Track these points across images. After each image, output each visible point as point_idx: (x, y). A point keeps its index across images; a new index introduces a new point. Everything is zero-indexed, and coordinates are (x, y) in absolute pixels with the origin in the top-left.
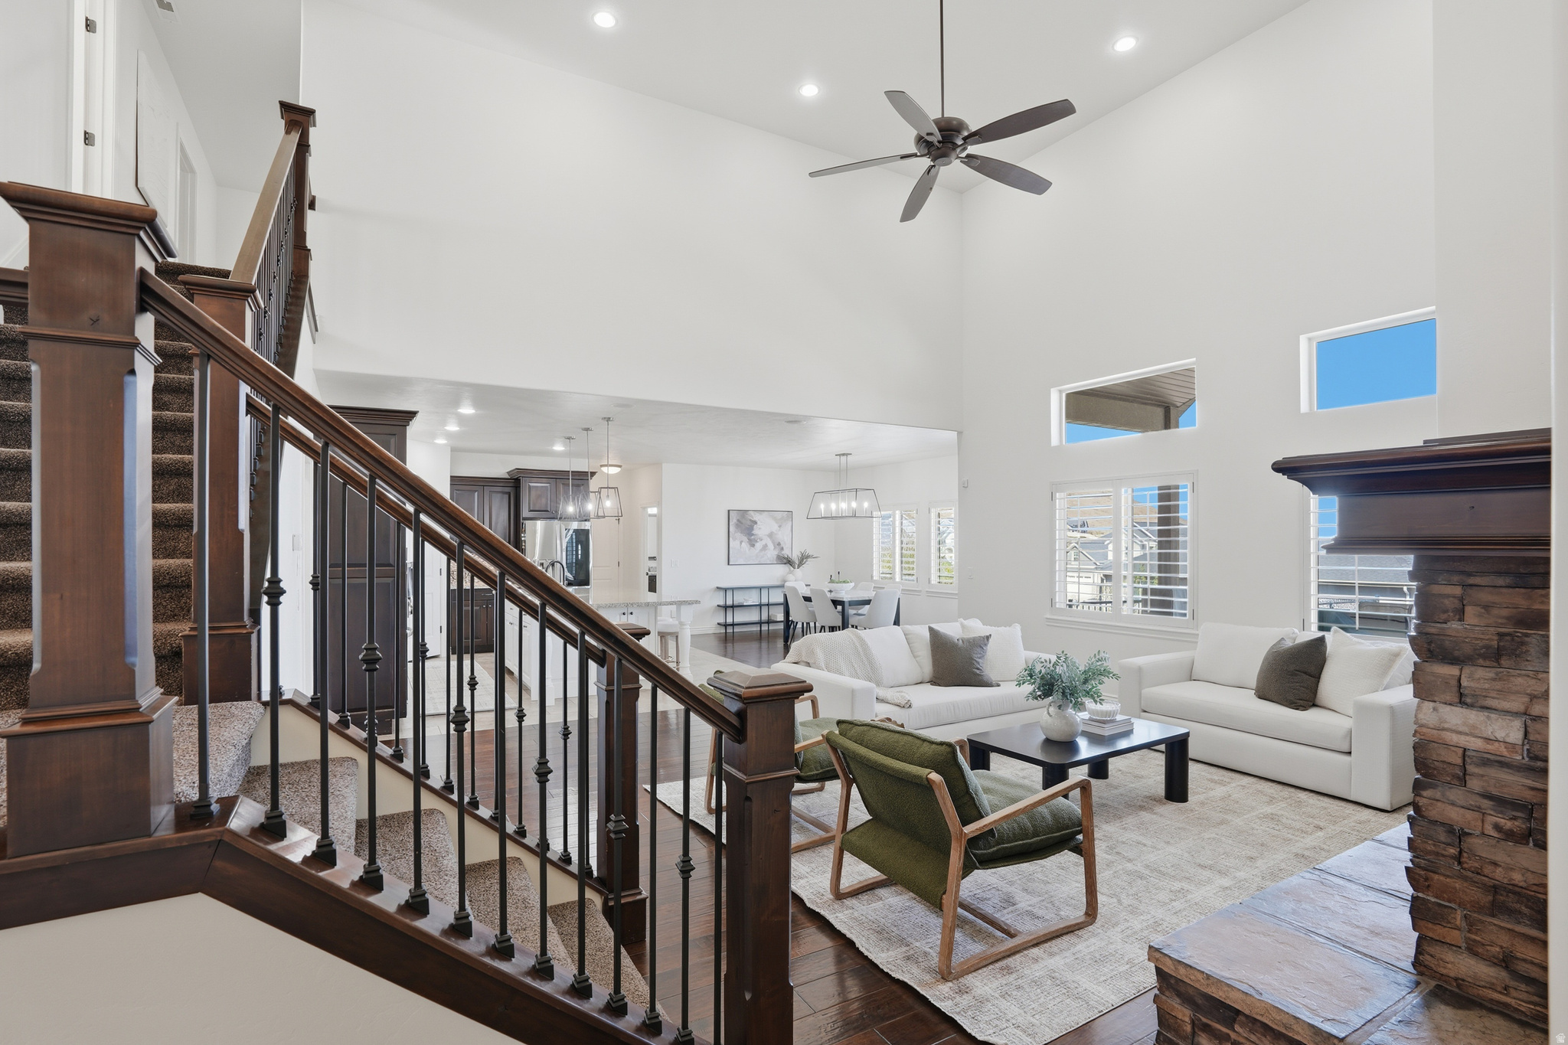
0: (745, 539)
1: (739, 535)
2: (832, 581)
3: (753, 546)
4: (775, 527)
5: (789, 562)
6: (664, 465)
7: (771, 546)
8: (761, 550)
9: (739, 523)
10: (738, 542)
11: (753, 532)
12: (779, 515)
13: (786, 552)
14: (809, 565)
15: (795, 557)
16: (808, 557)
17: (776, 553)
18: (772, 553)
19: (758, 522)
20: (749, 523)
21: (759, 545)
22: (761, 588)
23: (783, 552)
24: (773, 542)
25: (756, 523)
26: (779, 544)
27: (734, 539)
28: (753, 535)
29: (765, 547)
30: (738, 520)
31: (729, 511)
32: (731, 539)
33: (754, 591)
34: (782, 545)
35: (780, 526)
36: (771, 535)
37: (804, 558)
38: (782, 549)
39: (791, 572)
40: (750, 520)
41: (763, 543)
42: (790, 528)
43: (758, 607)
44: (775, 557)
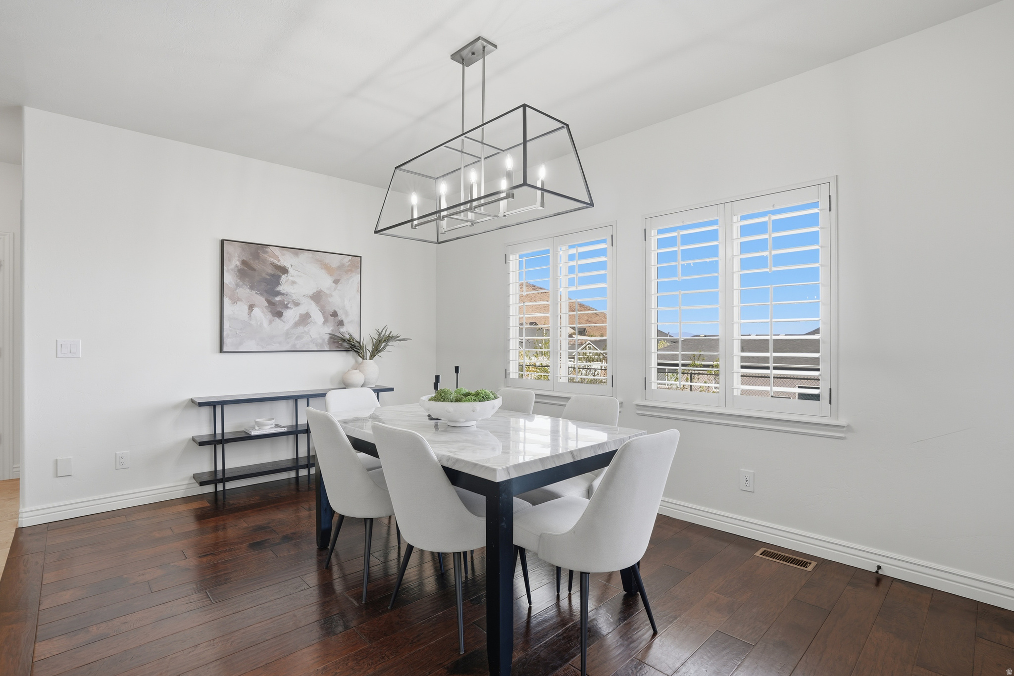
0: (261, 300)
1: (244, 292)
2: (441, 397)
3: (279, 315)
4: (325, 282)
5: (352, 346)
6: (30, 114)
7: (317, 316)
8: (297, 324)
9: (246, 271)
10: (243, 308)
11: (280, 288)
12: (335, 261)
13: (349, 330)
14: (391, 351)
15: (367, 339)
16: (389, 339)
17: (329, 329)
18: (320, 330)
19: (290, 270)
20: (270, 270)
21: (291, 315)
22: (295, 398)
23: (343, 330)
24: (323, 310)
25: (284, 270)
26: (335, 314)
27: (235, 300)
28: (279, 293)
29: (305, 319)
30: (244, 263)
31: (223, 242)
32: (226, 300)
33: (282, 404)
34: (341, 316)
35: (336, 282)
36: (317, 297)
37: (381, 343)
38: (341, 323)
39: (357, 367)
40: (272, 264)
41: (302, 310)
42: (357, 285)
43: (291, 438)
44: (327, 337)
